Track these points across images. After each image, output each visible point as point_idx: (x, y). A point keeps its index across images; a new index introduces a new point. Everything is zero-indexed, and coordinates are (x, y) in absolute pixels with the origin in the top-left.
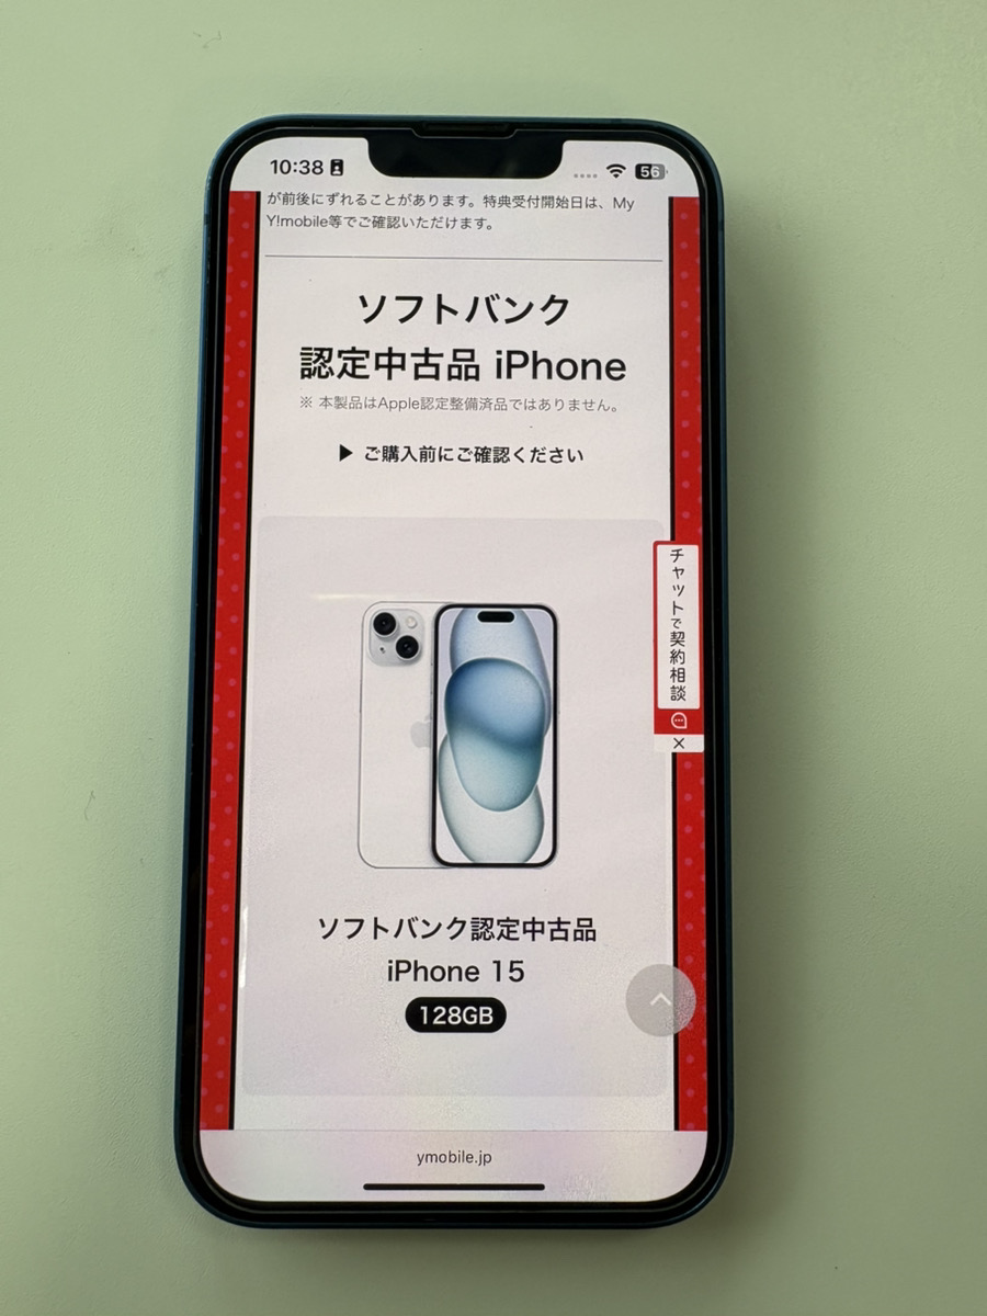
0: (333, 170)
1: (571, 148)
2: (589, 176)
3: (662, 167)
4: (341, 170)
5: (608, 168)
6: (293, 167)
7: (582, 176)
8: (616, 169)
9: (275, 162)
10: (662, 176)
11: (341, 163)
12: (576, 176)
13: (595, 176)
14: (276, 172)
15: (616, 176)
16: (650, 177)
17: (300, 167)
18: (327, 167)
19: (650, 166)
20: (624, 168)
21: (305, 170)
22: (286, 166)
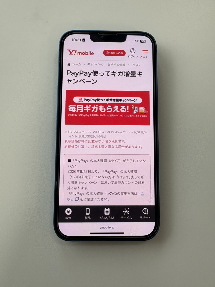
1: (128, 37)
2: (131, 42)
3: (145, 40)
4: (84, 40)
5: (135, 40)
6: (76, 40)
9: (73, 39)
10: (145, 42)
11: (84, 39)
12: (129, 42)
13: (133, 42)
14: (73, 41)
16: (143, 42)
17: (77, 40)
18: (82, 40)
19: (143, 40)
21: (78, 41)
22: (75, 40)
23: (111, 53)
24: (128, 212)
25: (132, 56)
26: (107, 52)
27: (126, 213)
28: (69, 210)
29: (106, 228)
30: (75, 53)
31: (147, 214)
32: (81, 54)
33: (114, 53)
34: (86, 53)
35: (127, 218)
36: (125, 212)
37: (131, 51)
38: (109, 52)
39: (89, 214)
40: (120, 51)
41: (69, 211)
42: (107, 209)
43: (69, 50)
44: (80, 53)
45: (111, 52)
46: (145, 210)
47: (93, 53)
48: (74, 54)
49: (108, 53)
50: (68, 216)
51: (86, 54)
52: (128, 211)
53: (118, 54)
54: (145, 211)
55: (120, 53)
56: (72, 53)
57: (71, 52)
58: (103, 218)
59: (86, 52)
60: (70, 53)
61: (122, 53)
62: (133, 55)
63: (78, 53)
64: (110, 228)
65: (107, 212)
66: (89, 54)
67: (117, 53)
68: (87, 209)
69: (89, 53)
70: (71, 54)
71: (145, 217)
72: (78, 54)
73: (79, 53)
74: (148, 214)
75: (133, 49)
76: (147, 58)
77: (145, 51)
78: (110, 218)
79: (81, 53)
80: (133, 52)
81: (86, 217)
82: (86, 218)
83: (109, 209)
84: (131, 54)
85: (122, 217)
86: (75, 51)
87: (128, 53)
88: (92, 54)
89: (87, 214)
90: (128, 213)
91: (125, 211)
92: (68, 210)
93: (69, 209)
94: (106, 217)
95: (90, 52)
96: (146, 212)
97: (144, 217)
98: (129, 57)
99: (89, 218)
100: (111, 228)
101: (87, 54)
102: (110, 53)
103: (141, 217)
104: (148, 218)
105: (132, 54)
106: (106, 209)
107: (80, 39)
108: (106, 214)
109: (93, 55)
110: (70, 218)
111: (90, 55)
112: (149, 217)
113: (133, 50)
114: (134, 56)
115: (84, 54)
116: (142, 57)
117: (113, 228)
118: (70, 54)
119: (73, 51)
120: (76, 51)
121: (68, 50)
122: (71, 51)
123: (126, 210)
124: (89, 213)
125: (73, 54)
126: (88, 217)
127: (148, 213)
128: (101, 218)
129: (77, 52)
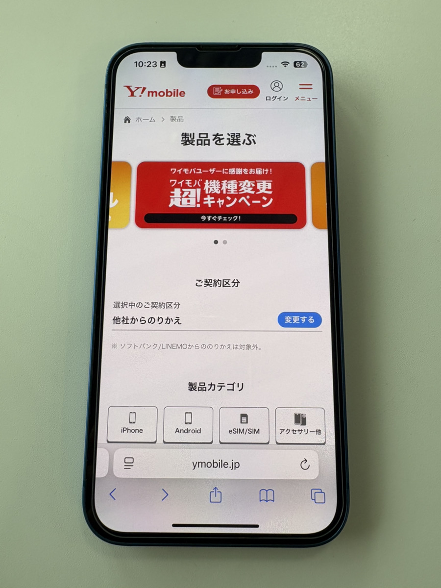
0: (161, 65)
1: (264, 54)
2: (273, 67)
3: (305, 63)
4: (165, 65)
5: (282, 63)
6: (144, 64)
7: (270, 67)
9: (136, 62)
10: (305, 66)
11: (164, 63)
12: (268, 67)
13: (276, 67)
14: (136, 66)
15: (285, 66)
16: (300, 67)
18: (158, 64)
19: (300, 62)
20: (289, 63)
22: (141, 64)
23: (227, 92)
25: (276, 97)
26: (217, 90)
30: (142, 93)
32: (156, 96)
33: (233, 91)
34: (167, 93)
37: (273, 86)
38: (222, 90)
40: (248, 87)
43: (128, 87)
44: (153, 92)
45: (226, 90)
47: (184, 93)
48: (140, 96)
49: (219, 92)
51: (167, 96)
53: (243, 93)
55: (248, 91)
56: (135, 94)
57: (133, 90)
59: (167, 90)
60: (130, 93)
61: (252, 92)
62: (278, 95)
63: (149, 92)
66: (174, 96)
67: (239, 92)
69: (174, 92)
70: (132, 95)
72: (149, 96)
73: (151, 94)
75: (276, 81)
76: (310, 100)
77: (306, 87)
79: (156, 92)
80: (277, 89)
84: (272, 94)
86: (142, 89)
87: (264, 91)
88: (182, 94)
95: (176, 91)
101: (169, 94)
102: (224, 91)
105: (275, 94)
109: (184, 96)
111: (177, 96)
113: (277, 85)
114: (280, 98)
115: (162, 94)
116: (297, 98)
118: (130, 95)
119: (138, 88)
120: (144, 89)
121: (126, 87)
122: (133, 89)
125: (138, 96)
129: (146, 92)
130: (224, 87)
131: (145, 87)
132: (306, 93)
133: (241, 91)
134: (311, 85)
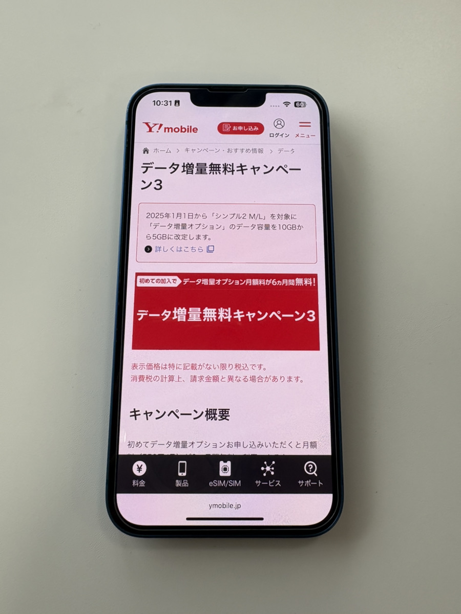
0: (175, 104)
1: (268, 95)
2: (276, 106)
3: (305, 103)
4: (179, 104)
5: (284, 103)
6: (161, 103)
7: (274, 106)
8: (287, 104)
9: (154, 101)
10: (305, 106)
11: (179, 102)
12: (271, 106)
13: (279, 106)
15: (287, 106)
16: (300, 107)
18: (173, 103)
19: (300, 102)
20: (290, 103)
22: (158, 103)
23: (235, 128)
24: (271, 470)
25: (278, 134)
26: (226, 126)
27: (269, 473)
28: (142, 465)
29: (224, 506)
30: (159, 129)
31: (314, 474)
32: (172, 131)
33: (240, 128)
34: (182, 130)
35: (271, 484)
36: (265, 470)
37: (276, 124)
38: (230, 127)
39: (185, 474)
40: (253, 125)
41: (140, 467)
42: (225, 464)
43: (147, 124)
44: (168, 129)
45: (234, 127)
46: (310, 467)
47: (197, 130)
48: (158, 132)
49: (228, 129)
50: (139, 478)
51: (181, 131)
52: (273, 469)
53: (250, 130)
54: (311, 469)
55: (253, 128)
56: (153, 130)
57: (151, 127)
58: (217, 483)
59: (181, 126)
60: (148, 129)
61: (257, 129)
62: (280, 132)
63: (165, 128)
64: (231, 506)
65: (225, 469)
66: (188, 132)
67: (246, 129)
68: (180, 463)
69: (188, 128)
70: (150, 130)
71: (311, 482)
72: (165, 131)
73: (167, 130)
74: (316, 475)
75: (279, 120)
76: (308, 137)
77: (305, 124)
78: (231, 484)
79: (172, 128)
80: (279, 126)
81: (177, 481)
82: (178, 483)
83: (229, 464)
84: (275, 131)
85: (259, 482)
86: (158, 126)
87: (269, 128)
88: (195, 130)
89: (180, 474)
90: (272, 473)
91: (265, 467)
92: (138, 465)
93: (140, 463)
94: (222, 482)
95: (189, 127)
96: (313, 470)
97: (308, 482)
98: (271, 135)
99: (186, 484)
100: (234, 506)
101: (183, 130)
102: (232, 128)
103: (302, 482)
104: (318, 483)
105: (277, 131)
106: (222, 464)
107: (171, 101)
108: (222, 474)
109: (196, 132)
110: (142, 483)
111: (191, 132)
112: (320, 483)
113: (279, 123)
114: (282, 135)
115: (177, 130)
116: (298, 135)
117: (238, 507)
118: (148, 130)
119: (155, 125)
120: (161, 125)
121: (145, 124)
122: (151, 125)
123: (268, 466)
124: (184, 472)
125: (155, 132)
126: (182, 482)
127: (316, 472)
128: (211, 484)
129: (163, 128)
130: (233, 124)
131: (162, 123)
132: (306, 131)
133: (248, 127)
134: (310, 123)
